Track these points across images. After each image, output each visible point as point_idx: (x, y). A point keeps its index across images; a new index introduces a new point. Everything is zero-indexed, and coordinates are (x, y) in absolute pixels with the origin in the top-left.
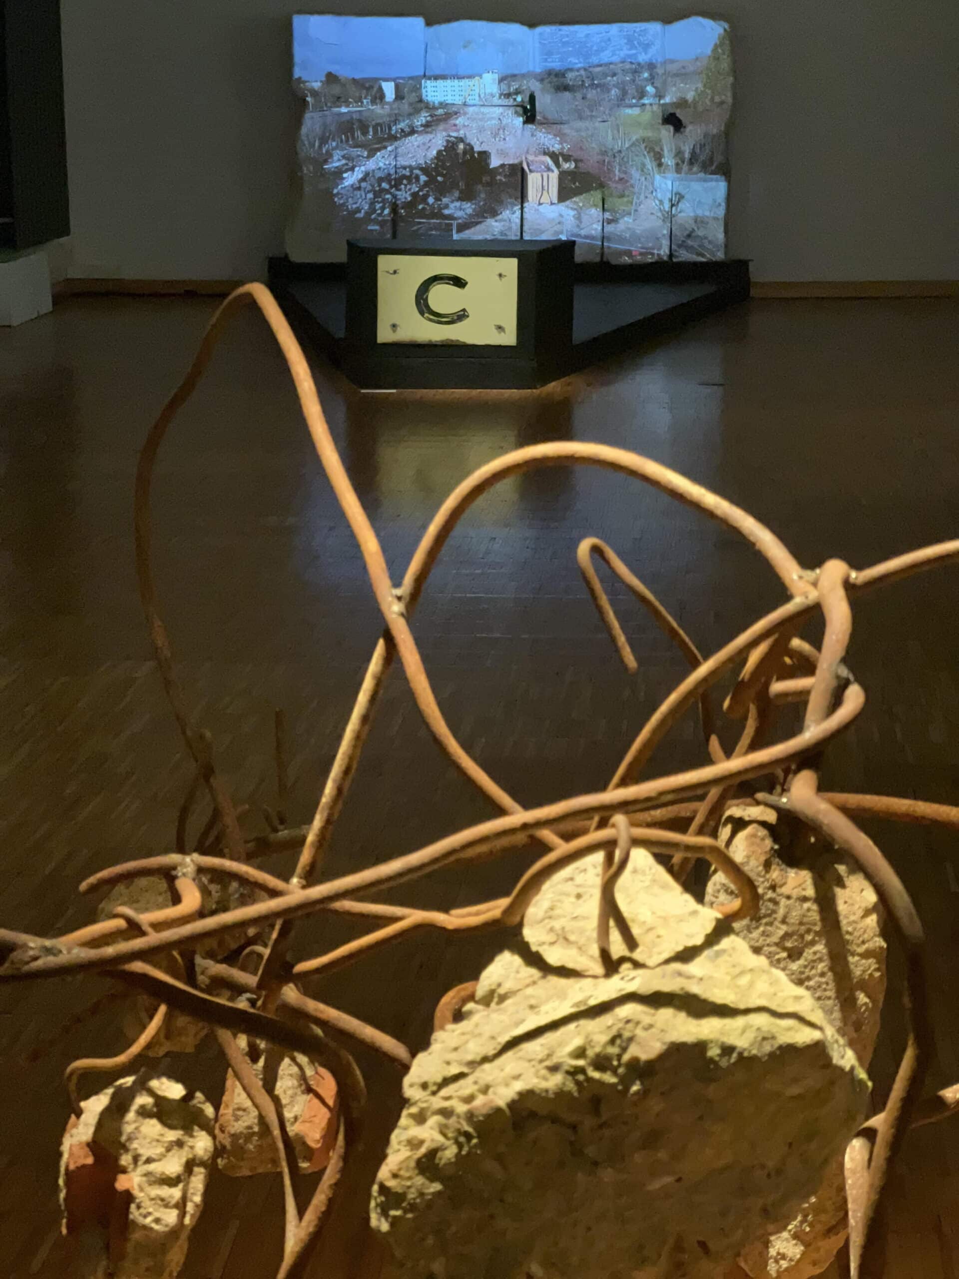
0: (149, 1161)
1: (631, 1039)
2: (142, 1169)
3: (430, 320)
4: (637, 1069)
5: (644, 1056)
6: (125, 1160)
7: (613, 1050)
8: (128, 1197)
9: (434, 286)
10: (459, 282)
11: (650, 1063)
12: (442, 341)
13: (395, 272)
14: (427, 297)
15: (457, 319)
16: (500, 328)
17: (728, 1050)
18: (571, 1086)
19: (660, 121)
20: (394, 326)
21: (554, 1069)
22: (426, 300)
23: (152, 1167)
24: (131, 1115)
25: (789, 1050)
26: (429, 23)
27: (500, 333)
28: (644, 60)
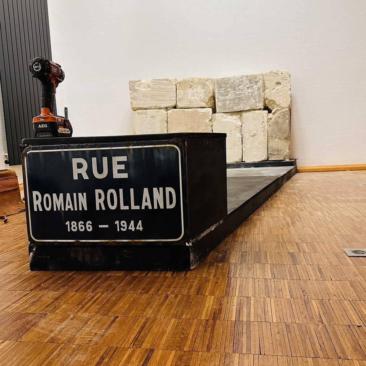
19: (262, 109)
28: (256, 88)
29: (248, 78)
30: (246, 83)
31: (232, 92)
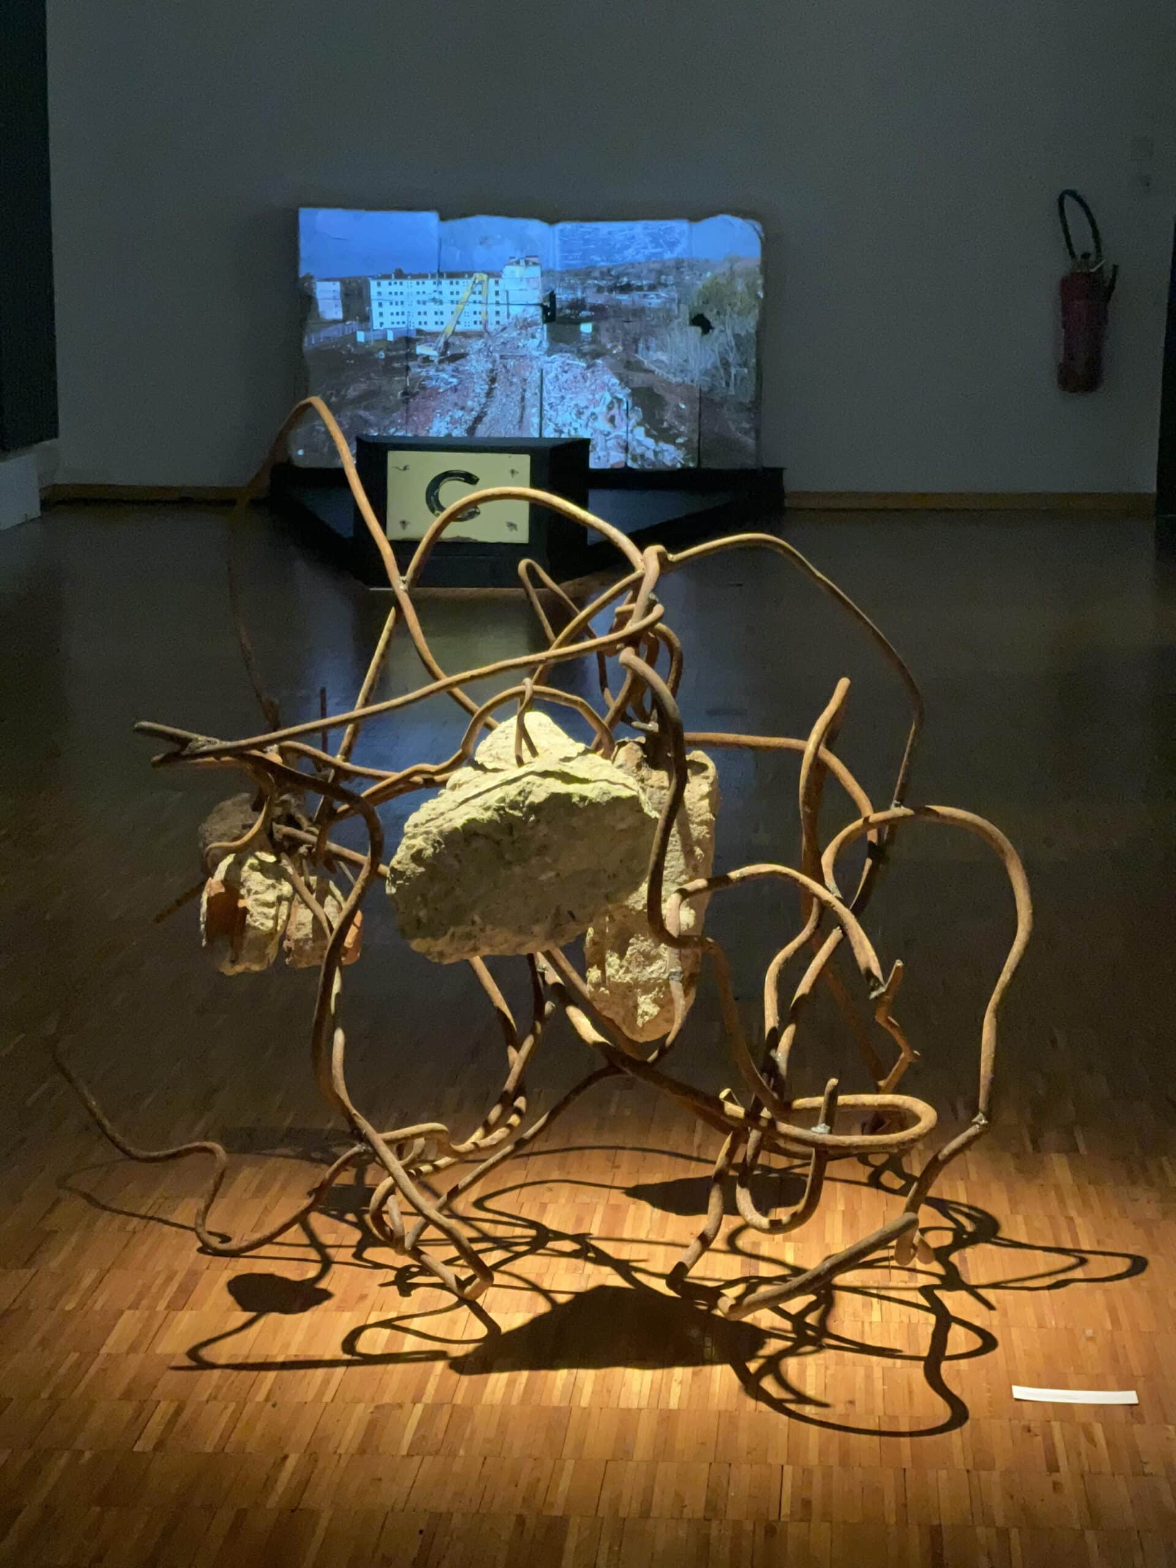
0: (256, 893)
1: (530, 793)
2: (253, 897)
4: (534, 808)
5: (537, 801)
6: (243, 892)
7: (520, 799)
8: (245, 911)
9: (445, 482)
10: (470, 479)
11: (540, 804)
12: (453, 538)
13: (405, 468)
14: (437, 494)
15: (467, 516)
16: (512, 526)
17: (583, 798)
18: (496, 817)
19: (688, 323)
20: (404, 523)
21: (487, 809)
22: (437, 497)
23: (258, 896)
24: (246, 868)
25: (617, 799)
26: (443, 218)
27: (512, 530)
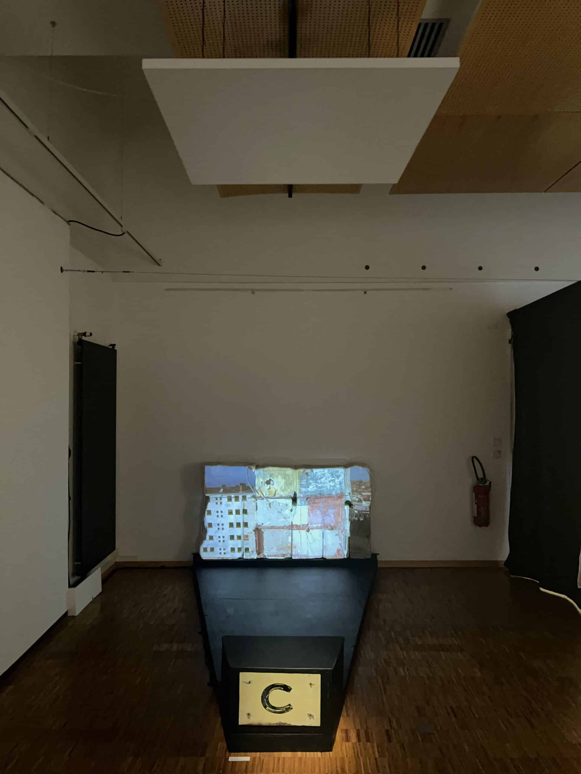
3: (270, 711)
9: (272, 690)
10: (286, 688)
12: (277, 724)
13: (250, 683)
14: (268, 697)
15: (285, 710)
16: (310, 715)
20: (249, 715)
22: (267, 699)
27: (310, 718)
28: (337, 482)
29: (330, 472)
30: (328, 477)
31: (314, 485)
